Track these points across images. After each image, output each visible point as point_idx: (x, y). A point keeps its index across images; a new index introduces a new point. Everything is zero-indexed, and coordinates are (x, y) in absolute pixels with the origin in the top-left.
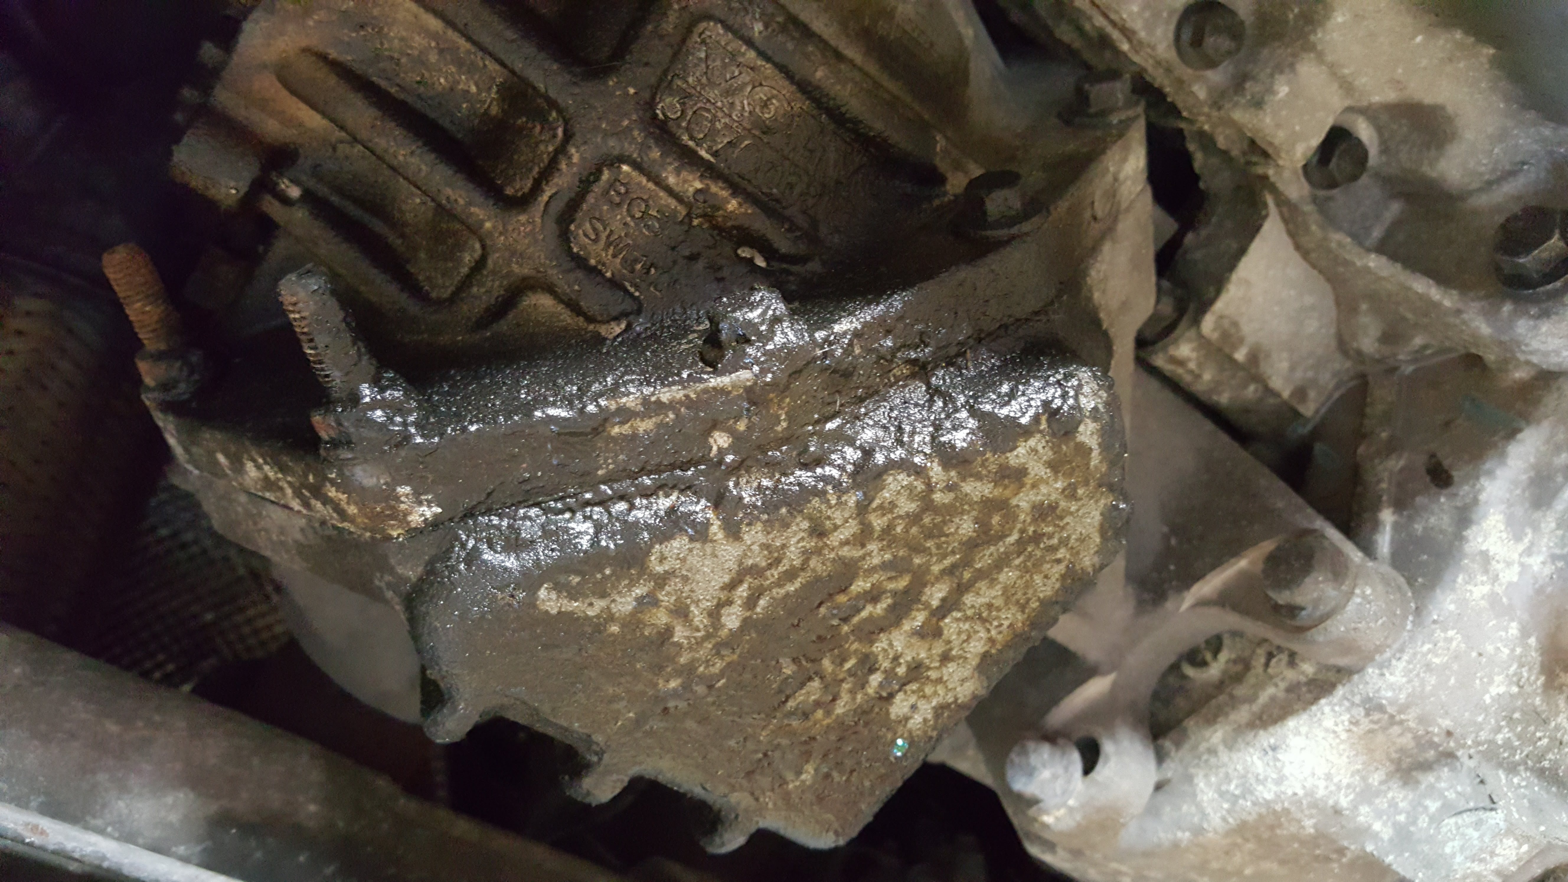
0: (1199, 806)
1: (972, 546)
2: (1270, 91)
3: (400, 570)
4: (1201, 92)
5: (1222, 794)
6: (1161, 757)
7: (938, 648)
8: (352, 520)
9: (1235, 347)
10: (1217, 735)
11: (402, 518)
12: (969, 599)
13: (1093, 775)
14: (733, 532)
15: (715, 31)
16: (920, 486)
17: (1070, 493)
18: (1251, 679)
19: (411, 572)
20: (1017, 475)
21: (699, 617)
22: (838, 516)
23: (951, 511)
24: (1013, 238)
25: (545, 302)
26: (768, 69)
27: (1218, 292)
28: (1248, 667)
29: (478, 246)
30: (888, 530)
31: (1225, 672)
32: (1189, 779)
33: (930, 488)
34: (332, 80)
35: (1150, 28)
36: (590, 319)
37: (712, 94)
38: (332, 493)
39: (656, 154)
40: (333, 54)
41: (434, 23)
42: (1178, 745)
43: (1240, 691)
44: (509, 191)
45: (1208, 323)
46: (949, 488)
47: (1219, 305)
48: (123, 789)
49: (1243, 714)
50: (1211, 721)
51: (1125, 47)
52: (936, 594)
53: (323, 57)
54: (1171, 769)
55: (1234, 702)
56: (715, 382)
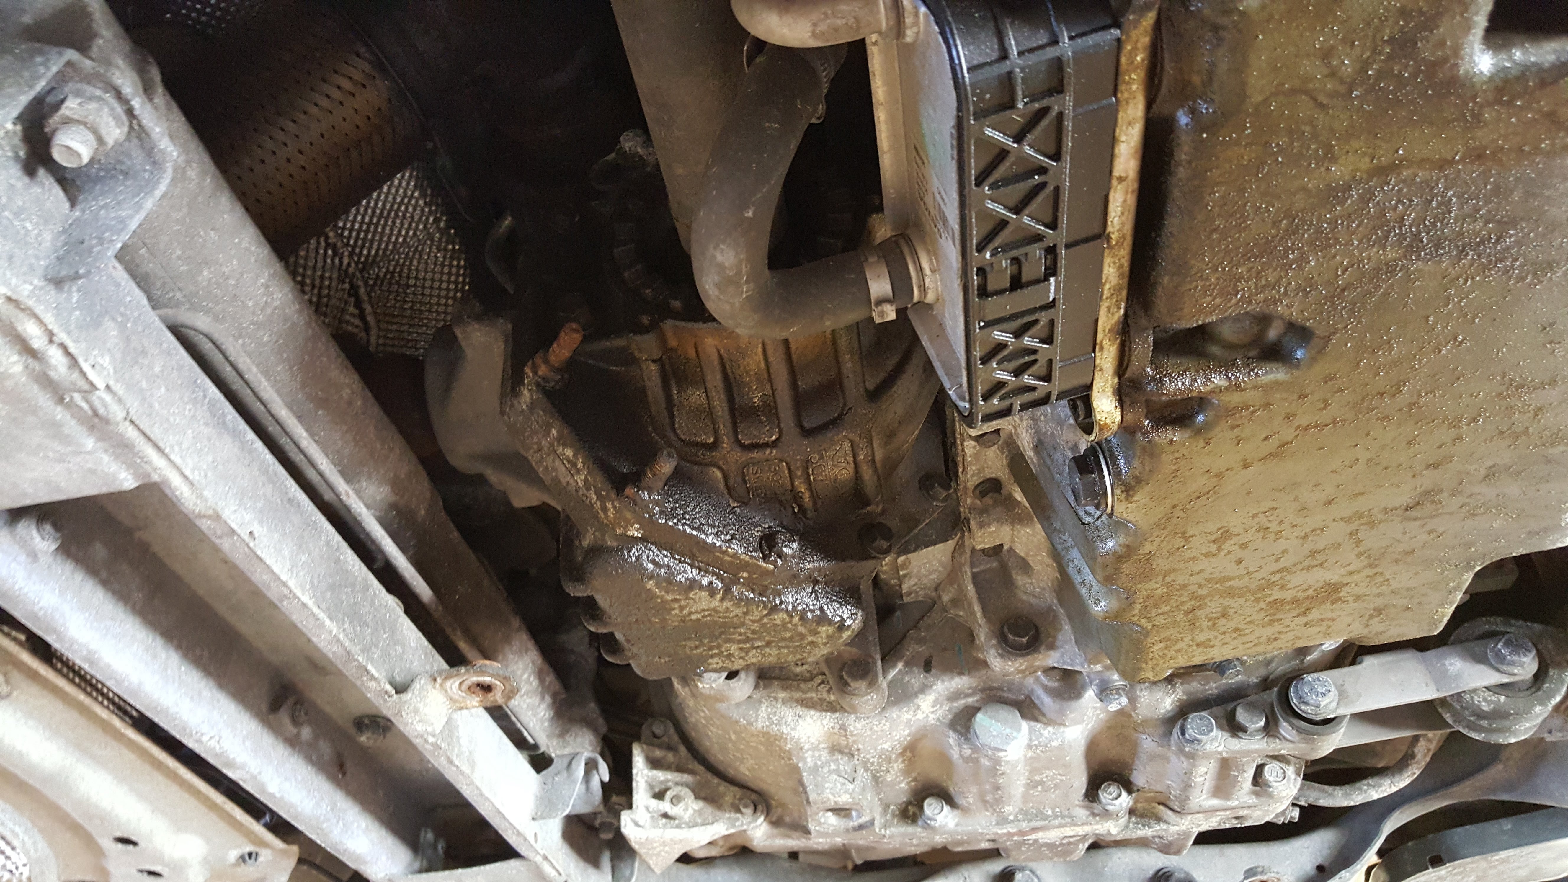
0: (757, 716)
1: (784, 639)
2: (989, 525)
3: (607, 538)
4: (969, 501)
5: (769, 718)
6: (756, 687)
7: (743, 654)
8: (607, 517)
9: (903, 569)
10: (782, 695)
11: (626, 528)
12: (767, 650)
13: (730, 682)
14: (722, 599)
15: (847, 445)
16: (788, 620)
17: (825, 644)
18: (810, 685)
19: (610, 542)
20: (816, 633)
21: (686, 611)
22: (756, 613)
23: (788, 630)
24: (875, 557)
25: (719, 474)
26: (852, 465)
27: (914, 551)
28: (811, 679)
29: (712, 440)
30: (765, 624)
31: (802, 672)
32: (761, 702)
33: (790, 622)
34: (716, 362)
35: (972, 476)
36: (729, 493)
37: (830, 463)
38: (609, 505)
39: (799, 473)
40: (722, 352)
41: (763, 365)
42: (765, 687)
43: (802, 685)
44: (740, 437)
45: (901, 559)
46: (795, 625)
47: (910, 556)
48: (370, 477)
49: (798, 695)
50: (784, 688)
51: (960, 470)
52: (758, 643)
53: (718, 351)
54: (757, 695)
55: (798, 688)
56: (761, 563)
